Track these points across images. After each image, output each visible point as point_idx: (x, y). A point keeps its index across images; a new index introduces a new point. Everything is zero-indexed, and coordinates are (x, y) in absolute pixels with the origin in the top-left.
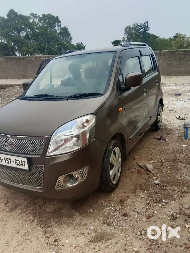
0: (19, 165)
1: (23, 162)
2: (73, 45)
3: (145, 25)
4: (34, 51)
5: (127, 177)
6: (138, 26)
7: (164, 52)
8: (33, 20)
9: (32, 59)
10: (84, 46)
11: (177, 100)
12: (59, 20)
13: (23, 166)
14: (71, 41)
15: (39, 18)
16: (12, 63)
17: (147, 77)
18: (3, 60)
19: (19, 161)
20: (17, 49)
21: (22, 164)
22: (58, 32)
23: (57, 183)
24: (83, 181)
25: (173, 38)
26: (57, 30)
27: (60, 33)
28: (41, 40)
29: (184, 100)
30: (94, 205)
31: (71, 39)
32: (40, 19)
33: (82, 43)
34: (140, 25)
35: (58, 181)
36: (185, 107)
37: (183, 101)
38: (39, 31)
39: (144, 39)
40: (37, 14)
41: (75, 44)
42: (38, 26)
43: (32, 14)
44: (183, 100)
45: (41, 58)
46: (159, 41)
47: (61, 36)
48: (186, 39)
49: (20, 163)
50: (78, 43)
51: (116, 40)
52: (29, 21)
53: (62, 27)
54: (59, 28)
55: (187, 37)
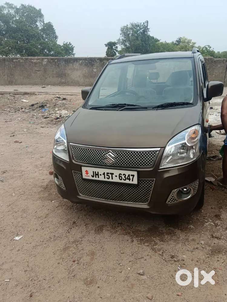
0: (125, 179)
1: (130, 176)
2: (59, 45)
3: (145, 25)
6: (136, 26)
8: (7, 12)
9: (21, 61)
10: (73, 48)
12: (41, 13)
13: (130, 181)
14: (57, 40)
15: (15, 9)
19: (124, 175)
21: (128, 178)
22: (40, 28)
23: (170, 197)
24: (195, 194)
25: (175, 42)
26: (39, 25)
27: (43, 30)
28: (19, 38)
30: (191, 222)
31: (56, 37)
32: (17, 11)
33: (70, 44)
34: (139, 25)
35: (171, 195)
38: (15, 26)
39: (143, 42)
40: (13, 4)
41: (62, 44)
42: (15, 19)
43: (7, 4)
45: (32, 61)
46: (160, 45)
47: (44, 33)
48: (191, 44)
49: (126, 177)
50: (65, 43)
51: (111, 42)
52: (2, 12)
53: (45, 22)
54: (42, 23)
55: (193, 43)
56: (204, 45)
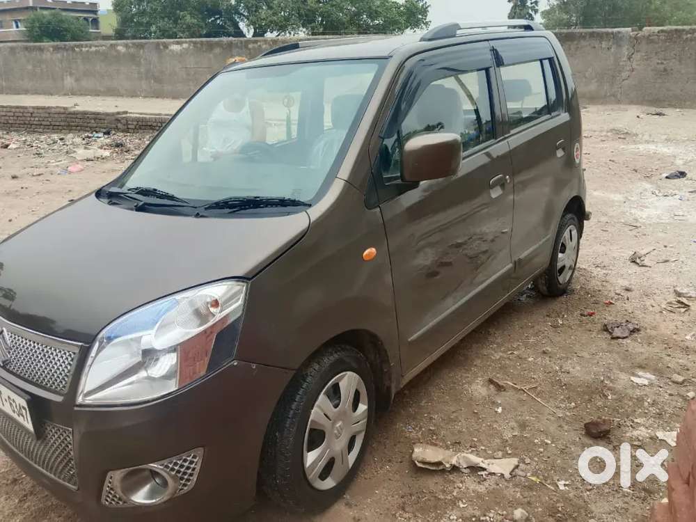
1: (22, 409)
4: (287, 19)
5: (390, 461)
7: (647, 34)
11: (657, 192)
13: (24, 420)
16: (211, 55)
17: (513, 135)
18: (189, 47)
19: (15, 404)
20: (244, 16)
21: (21, 412)
23: (106, 488)
24: (182, 492)
29: (680, 194)
35: (106, 483)
36: (676, 218)
37: (675, 197)
44: (676, 192)
49: (18, 408)
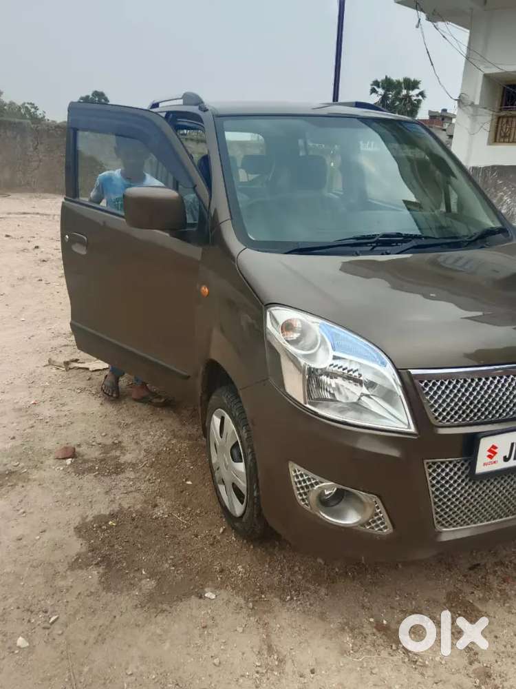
56: (22, 102)
